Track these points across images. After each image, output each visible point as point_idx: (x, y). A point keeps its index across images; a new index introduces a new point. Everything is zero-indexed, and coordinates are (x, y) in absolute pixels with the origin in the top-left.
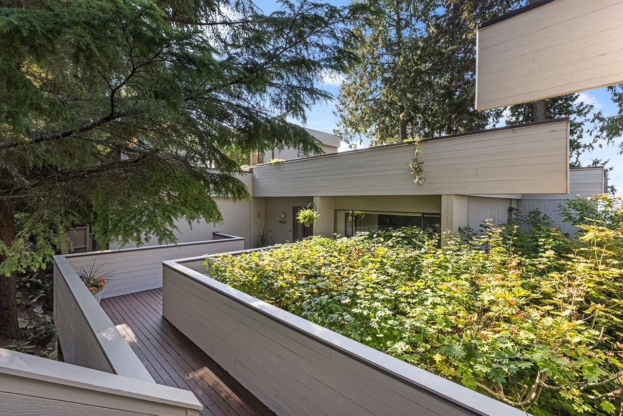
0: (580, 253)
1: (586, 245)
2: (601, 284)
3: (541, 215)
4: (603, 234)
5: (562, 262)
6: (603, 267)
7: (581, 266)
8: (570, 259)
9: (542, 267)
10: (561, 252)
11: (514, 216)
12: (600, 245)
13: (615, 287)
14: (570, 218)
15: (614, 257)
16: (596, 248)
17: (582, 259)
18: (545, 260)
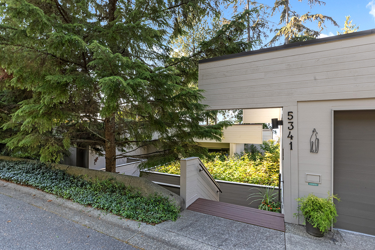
0: (265, 160)
1: (266, 158)
2: (269, 167)
3: (254, 146)
4: (269, 155)
5: (261, 162)
6: (269, 163)
7: (265, 163)
8: (263, 161)
9: (257, 164)
10: (261, 159)
11: (246, 147)
12: (269, 157)
13: (271, 167)
14: (262, 147)
15: (271, 160)
16: (268, 158)
17: (265, 161)
18: (258, 162)
